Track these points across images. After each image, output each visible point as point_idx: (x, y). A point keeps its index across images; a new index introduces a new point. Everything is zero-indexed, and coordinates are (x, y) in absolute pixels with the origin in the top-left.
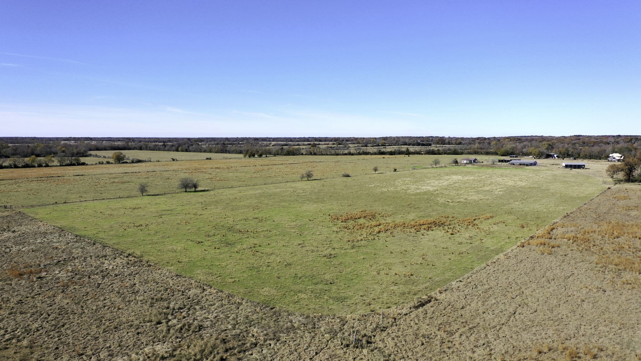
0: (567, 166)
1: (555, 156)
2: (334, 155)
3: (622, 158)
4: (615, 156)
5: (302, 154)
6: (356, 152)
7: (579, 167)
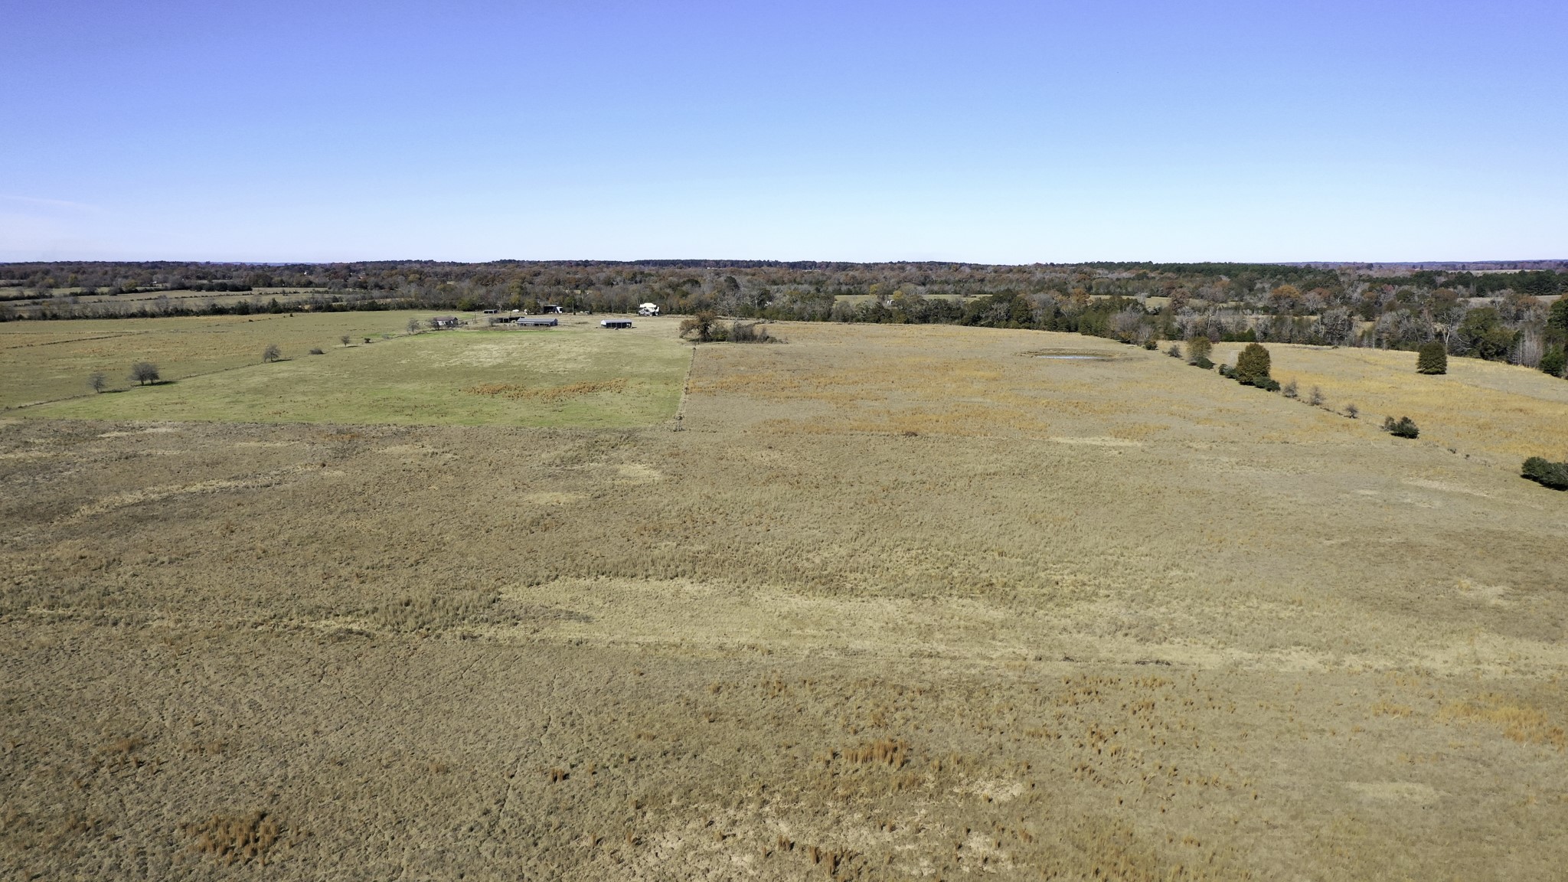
0: (608, 325)
1: (558, 308)
2: (104, 318)
3: (657, 310)
4: (648, 308)
5: (21, 318)
6: (157, 310)
7: (624, 325)
